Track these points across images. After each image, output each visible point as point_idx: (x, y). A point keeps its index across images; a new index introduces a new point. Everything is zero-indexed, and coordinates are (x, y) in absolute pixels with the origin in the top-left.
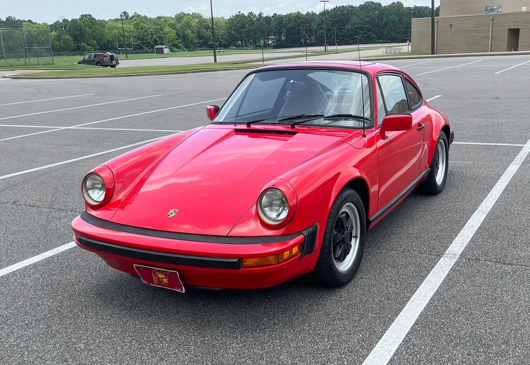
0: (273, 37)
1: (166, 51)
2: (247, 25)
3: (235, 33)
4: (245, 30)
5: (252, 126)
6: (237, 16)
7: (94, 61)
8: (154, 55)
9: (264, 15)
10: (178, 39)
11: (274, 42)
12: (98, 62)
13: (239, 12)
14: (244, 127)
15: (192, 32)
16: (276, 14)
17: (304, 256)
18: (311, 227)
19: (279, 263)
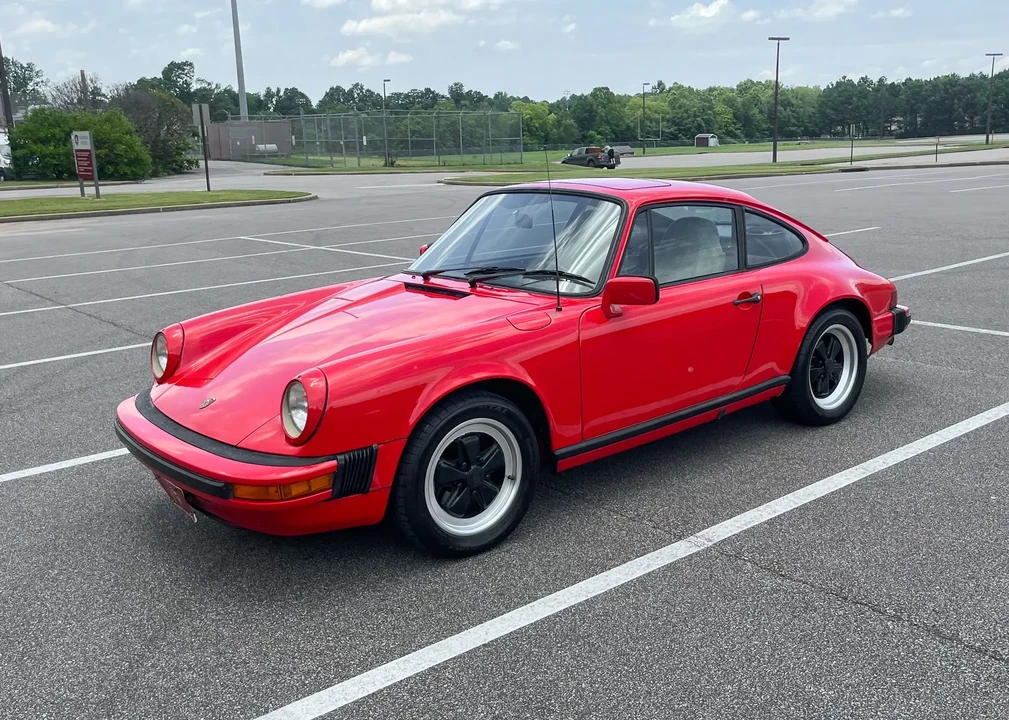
0: (901, 119)
1: (713, 142)
2: (855, 99)
3: (832, 112)
4: (850, 107)
5: (433, 280)
6: (839, 84)
7: (585, 159)
8: (694, 148)
9: (889, 82)
10: (735, 124)
11: (900, 128)
12: (591, 160)
13: (844, 78)
14: (419, 280)
15: (761, 112)
16: (910, 79)
17: (340, 495)
18: (361, 449)
19: (282, 500)
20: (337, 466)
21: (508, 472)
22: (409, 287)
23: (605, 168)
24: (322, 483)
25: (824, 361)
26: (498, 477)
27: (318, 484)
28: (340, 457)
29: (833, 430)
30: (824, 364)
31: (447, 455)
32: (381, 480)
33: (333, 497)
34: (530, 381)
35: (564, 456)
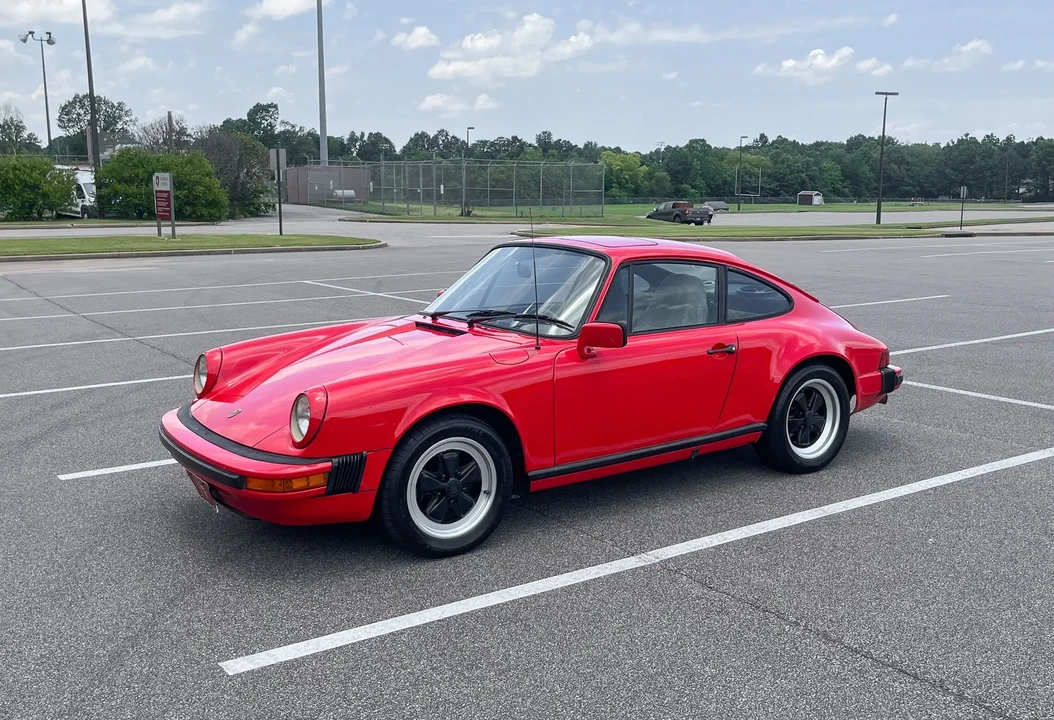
0: (1031, 181)
1: (817, 200)
2: (978, 158)
3: (951, 172)
4: (972, 167)
5: (440, 320)
6: (961, 141)
7: (671, 213)
8: (796, 207)
9: (1017, 141)
10: (843, 181)
11: (1030, 191)
12: (677, 215)
13: (967, 135)
14: (429, 320)
15: (871, 170)
16: (1042, 138)
17: (334, 492)
18: (353, 455)
19: (284, 492)
20: (332, 467)
21: (484, 487)
22: (419, 325)
23: (693, 224)
24: (318, 481)
25: (804, 412)
26: (475, 490)
27: (316, 480)
28: (335, 460)
29: (810, 478)
30: (804, 415)
31: (427, 467)
32: (369, 484)
33: (327, 493)
34: (509, 411)
35: (536, 478)
